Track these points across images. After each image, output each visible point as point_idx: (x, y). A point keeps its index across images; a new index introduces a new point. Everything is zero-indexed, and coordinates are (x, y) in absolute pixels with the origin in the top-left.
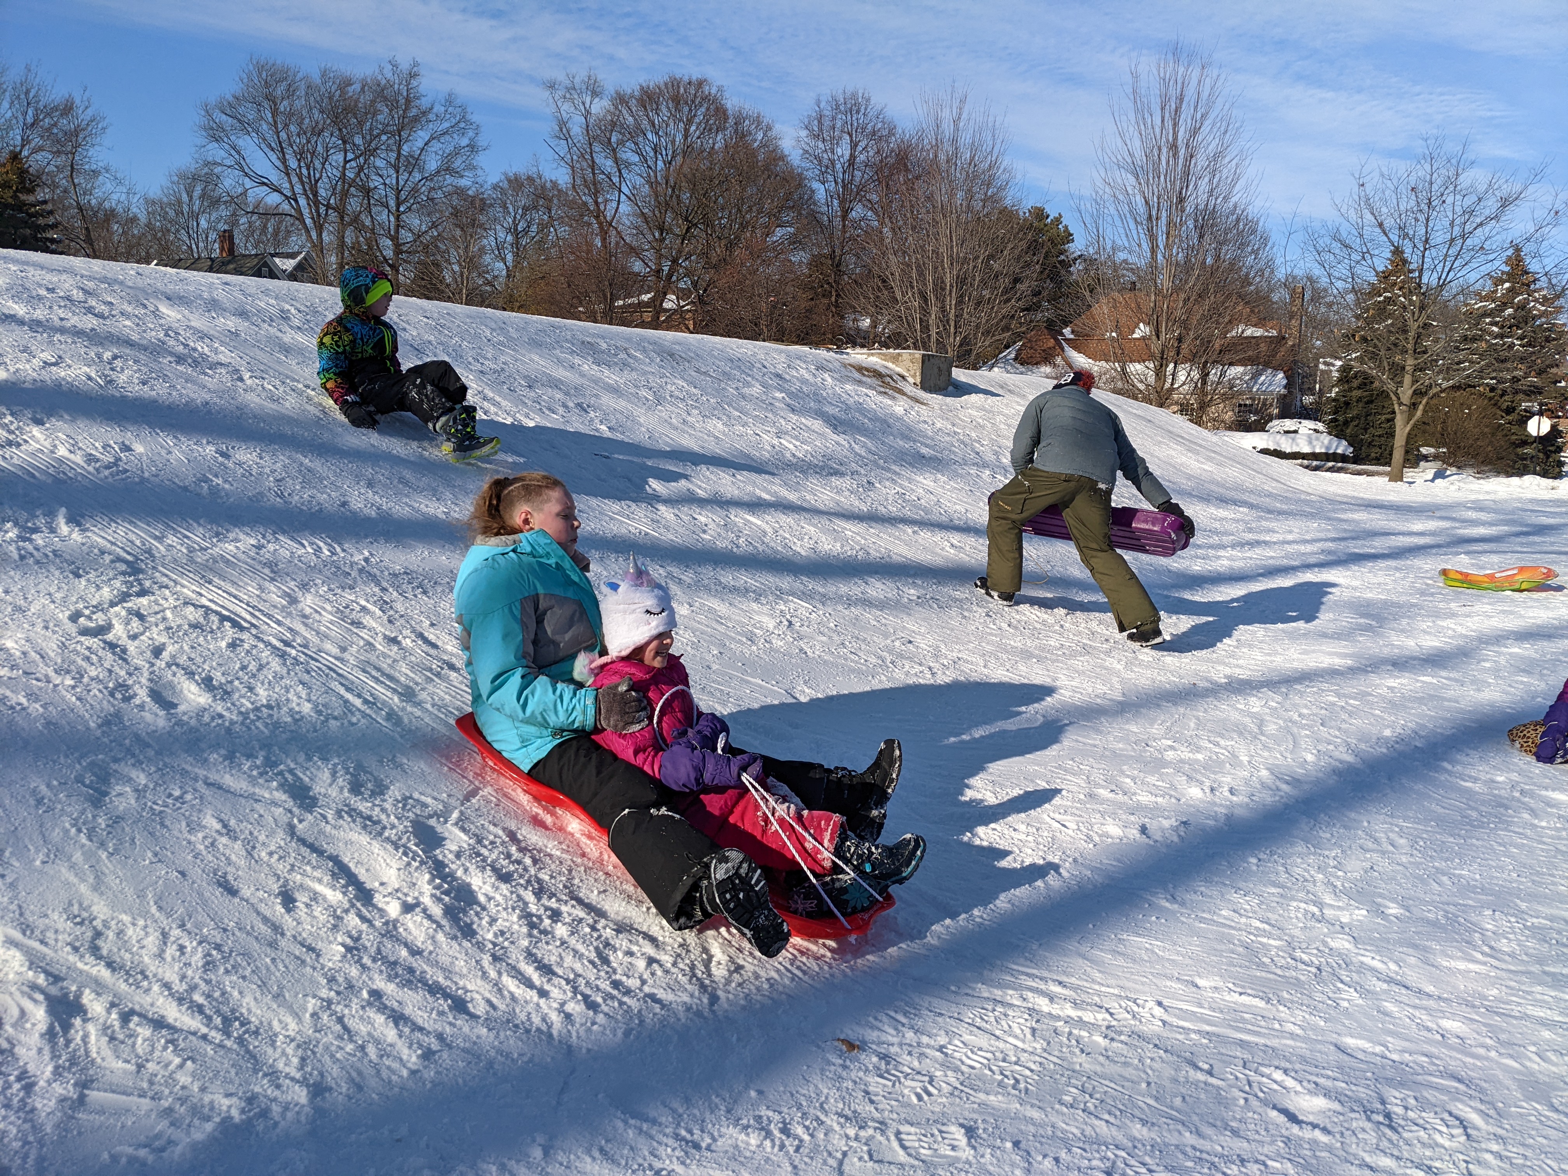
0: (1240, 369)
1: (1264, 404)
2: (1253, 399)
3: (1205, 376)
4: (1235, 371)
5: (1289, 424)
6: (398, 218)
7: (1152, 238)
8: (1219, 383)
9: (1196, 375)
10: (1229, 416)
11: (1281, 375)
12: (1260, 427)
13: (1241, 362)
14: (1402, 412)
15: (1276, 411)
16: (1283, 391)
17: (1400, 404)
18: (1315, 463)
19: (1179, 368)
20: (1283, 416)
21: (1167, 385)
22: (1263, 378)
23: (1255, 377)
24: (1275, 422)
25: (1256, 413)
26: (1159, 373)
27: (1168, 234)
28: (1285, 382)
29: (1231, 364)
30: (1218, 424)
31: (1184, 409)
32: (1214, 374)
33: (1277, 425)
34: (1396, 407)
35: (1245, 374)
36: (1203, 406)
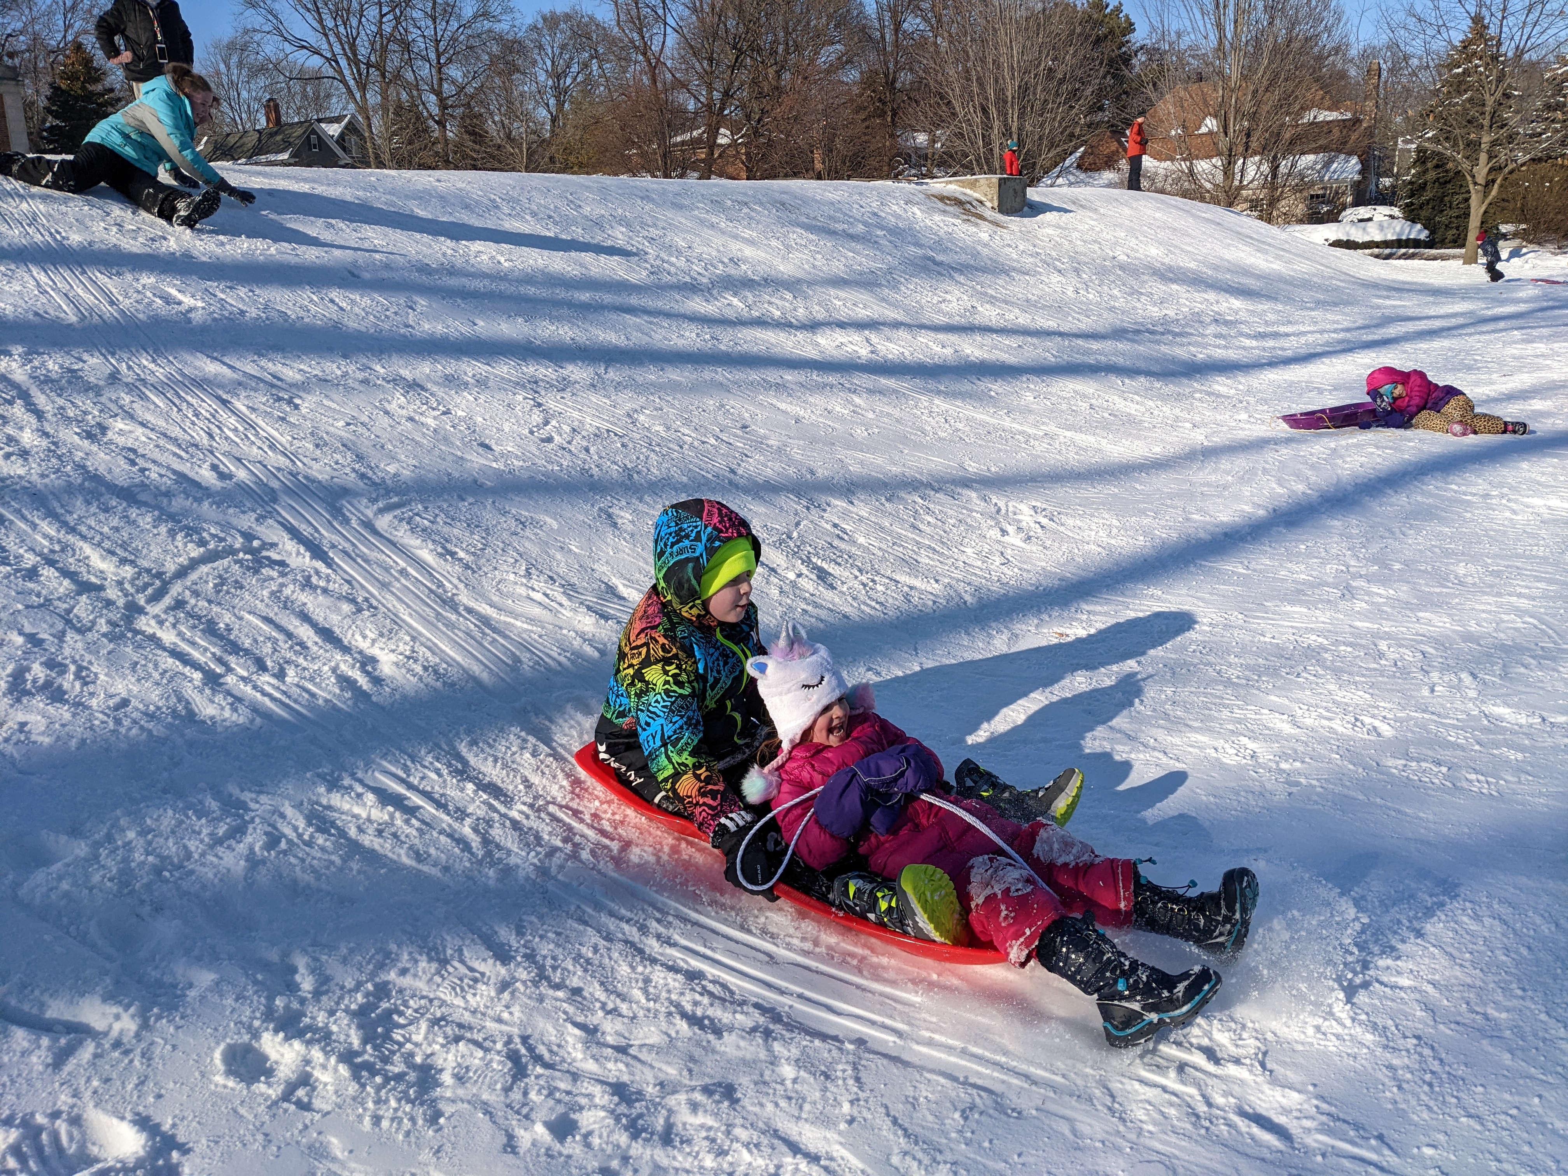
0: (1311, 157)
1: (1337, 193)
2: (1325, 188)
3: (1275, 170)
4: (1308, 159)
5: (1363, 212)
6: (439, 71)
7: (1220, 27)
8: (1289, 174)
9: (1265, 168)
10: (1300, 209)
11: (1354, 160)
12: (1333, 217)
13: (1315, 151)
14: (1477, 192)
15: (1349, 199)
16: (1357, 177)
17: (1475, 184)
18: (1387, 251)
19: (1249, 162)
20: (1357, 203)
21: (1237, 183)
22: (1335, 165)
23: (1327, 165)
24: (1349, 211)
25: (1329, 202)
26: (1228, 171)
27: (1236, 22)
28: (1359, 167)
29: (1303, 153)
30: (1288, 219)
31: (1254, 205)
32: (1284, 166)
33: (1351, 214)
34: (1471, 187)
35: (1316, 163)
36: (1273, 202)
